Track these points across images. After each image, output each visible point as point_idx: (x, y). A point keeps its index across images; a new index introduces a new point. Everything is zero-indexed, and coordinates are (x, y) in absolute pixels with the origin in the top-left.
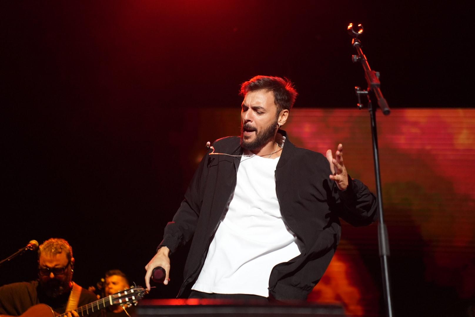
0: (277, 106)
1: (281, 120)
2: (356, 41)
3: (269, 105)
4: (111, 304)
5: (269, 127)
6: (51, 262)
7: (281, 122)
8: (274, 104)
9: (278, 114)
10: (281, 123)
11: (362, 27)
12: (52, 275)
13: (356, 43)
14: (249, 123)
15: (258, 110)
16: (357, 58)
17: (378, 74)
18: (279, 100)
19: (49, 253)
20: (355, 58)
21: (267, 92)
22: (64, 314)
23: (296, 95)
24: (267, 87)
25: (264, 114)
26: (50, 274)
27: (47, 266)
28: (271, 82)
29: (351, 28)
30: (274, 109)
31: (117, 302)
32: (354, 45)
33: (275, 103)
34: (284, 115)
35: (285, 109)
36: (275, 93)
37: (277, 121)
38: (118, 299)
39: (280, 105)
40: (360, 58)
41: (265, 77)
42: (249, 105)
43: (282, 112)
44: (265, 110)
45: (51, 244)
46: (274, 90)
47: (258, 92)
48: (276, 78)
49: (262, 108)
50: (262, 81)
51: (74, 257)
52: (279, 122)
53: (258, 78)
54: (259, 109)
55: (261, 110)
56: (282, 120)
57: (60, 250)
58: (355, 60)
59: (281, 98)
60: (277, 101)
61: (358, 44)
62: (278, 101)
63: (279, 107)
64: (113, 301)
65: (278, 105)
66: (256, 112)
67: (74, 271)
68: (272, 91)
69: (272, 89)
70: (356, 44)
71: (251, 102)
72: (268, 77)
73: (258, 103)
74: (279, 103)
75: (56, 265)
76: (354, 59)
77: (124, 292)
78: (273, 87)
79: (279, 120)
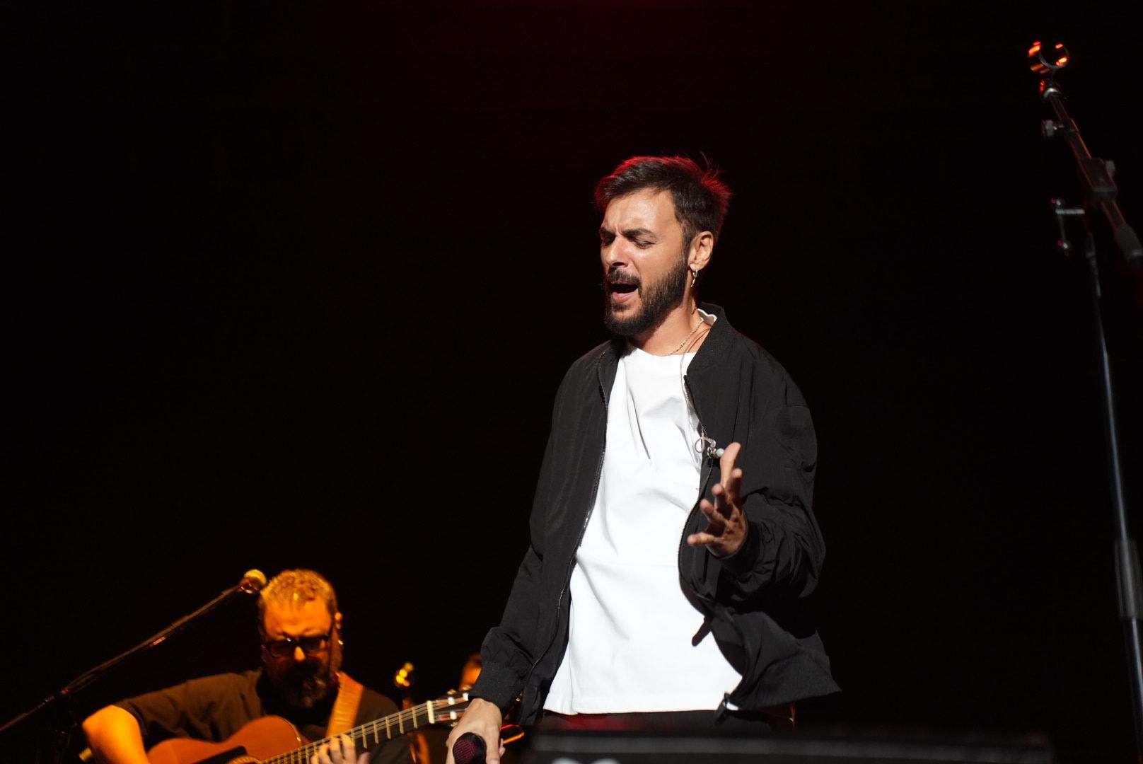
0: (683, 225)
1: (695, 259)
2: (1051, 85)
3: (663, 224)
4: (432, 720)
5: (667, 274)
6: (294, 622)
7: (697, 262)
8: (675, 219)
9: (687, 244)
10: (697, 264)
11: (1067, 51)
12: (299, 654)
13: (1051, 90)
14: (621, 268)
15: (639, 236)
16: (1055, 128)
17: (1110, 166)
18: (685, 211)
19: (287, 602)
20: (1050, 127)
21: (657, 192)
22: (323, 741)
23: (726, 197)
24: (655, 183)
25: (654, 246)
26: (293, 651)
27: (285, 634)
28: (665, 169)
29: (1036, 53)
30: (676, 232)
31: (446, 717)
32: (1046, 95)
33: (677, 218)
34: (701, 244)
35: (703, 231)
36: (675, 195)
37: (686, 261)
38: (446, 712)
39: (690, 222)
40: (1061, 126)
41: (651, 159)
42: (615, 229)
43: (696, 238)
44: (653, 236)
45: (290, 581)
46: (673, 189)
47: (633, 196)
48: (677, 160)
49: (646, 231)
50: (641, 170)
51: (340, 611)
52: (693, 263)
53: (631, 163)
54: (641, 234)
55: (645, 237)
56: (698, 258)
57: (311, 594)
58: (1050, 134)
59: (690, 206)
60: (681, 213)
61: (1054, 93)
62: (683, 212)
63: (687, 226)
64: (435, 715)
65: (685, 223)
66: (635, 243)
67: (344, 644)
68: (669, 192)
69: (669, 186)
70: (1051, 93)
71: (620, 220)
72: (658, 159)
73: (637, 220)
74: (687, 218)
75: (307, 630)
76: (1046, 130)
77: (461, 696)
78: (669, 182)
79: (691, 257)
